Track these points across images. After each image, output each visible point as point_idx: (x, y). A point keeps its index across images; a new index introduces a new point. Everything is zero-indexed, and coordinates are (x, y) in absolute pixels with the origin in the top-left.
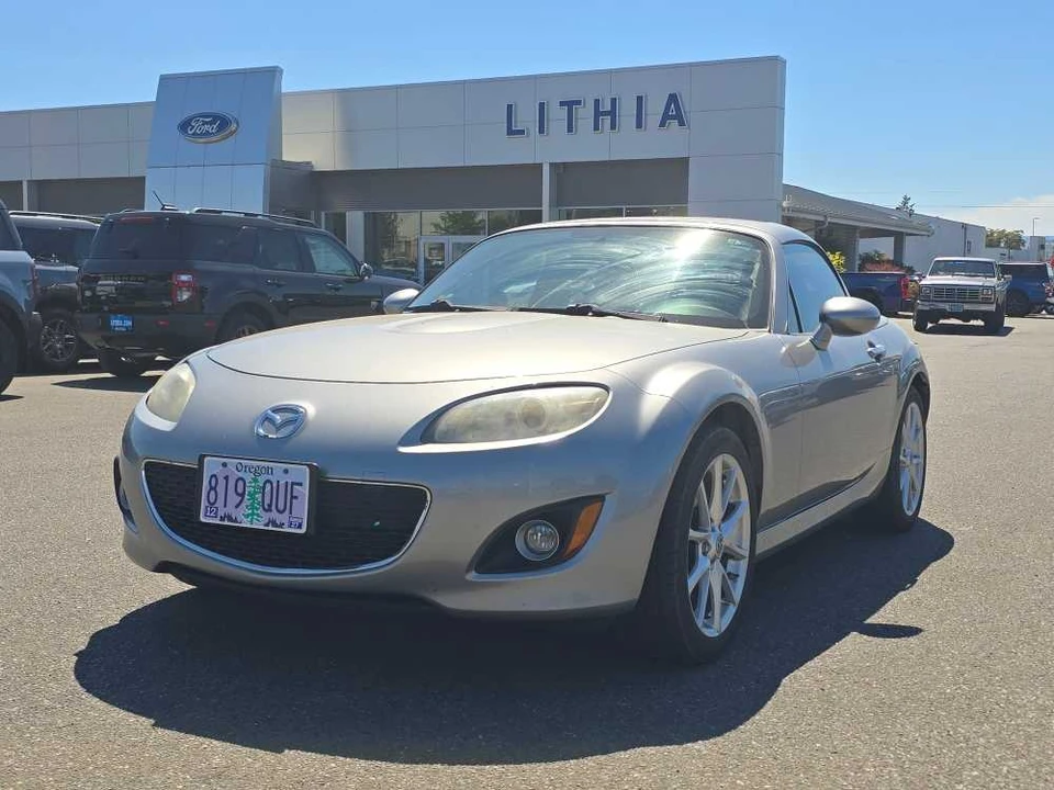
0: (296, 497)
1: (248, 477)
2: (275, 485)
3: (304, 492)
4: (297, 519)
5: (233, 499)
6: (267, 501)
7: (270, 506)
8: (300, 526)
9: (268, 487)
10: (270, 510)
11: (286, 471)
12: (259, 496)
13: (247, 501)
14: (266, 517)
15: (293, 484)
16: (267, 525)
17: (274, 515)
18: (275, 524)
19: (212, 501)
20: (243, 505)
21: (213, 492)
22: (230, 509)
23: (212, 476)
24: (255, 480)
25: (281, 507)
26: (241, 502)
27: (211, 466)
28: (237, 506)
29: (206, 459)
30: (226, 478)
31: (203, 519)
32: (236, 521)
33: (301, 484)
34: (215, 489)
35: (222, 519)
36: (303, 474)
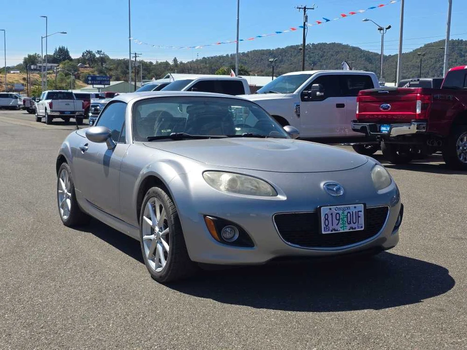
0: (359, 217)
1: (341, 212)
2: (351, 213)
3: (362, 214)
4: (360, 225)
5: (335, 222)
6: (349, 220)
7: (350, 222)
8: (362, 228)
9: (349, 214)
10: (350, 223)
11: (355, 207)
12: (345, 219)
13: (341, 222)
14: (349, 226)
15: (358, 212)
16: (350, 229)
17: (352, 225)
18: (352, 228)
19: (327, 224)
20: (340, 224)
21: (327, 221)
22: (335, 227)
23: (326, 214)
24: (343, 213)
25: (354, 222)
26: (338, 223)
27: (324, 210)
28: (337, 225)
29: (322, 208)
30: (332, 214)
31: (323, 233)
32: (337, 231)
33: (361, 211)
34: (327, 219)
35: (332, 231)
36: (361, 207)
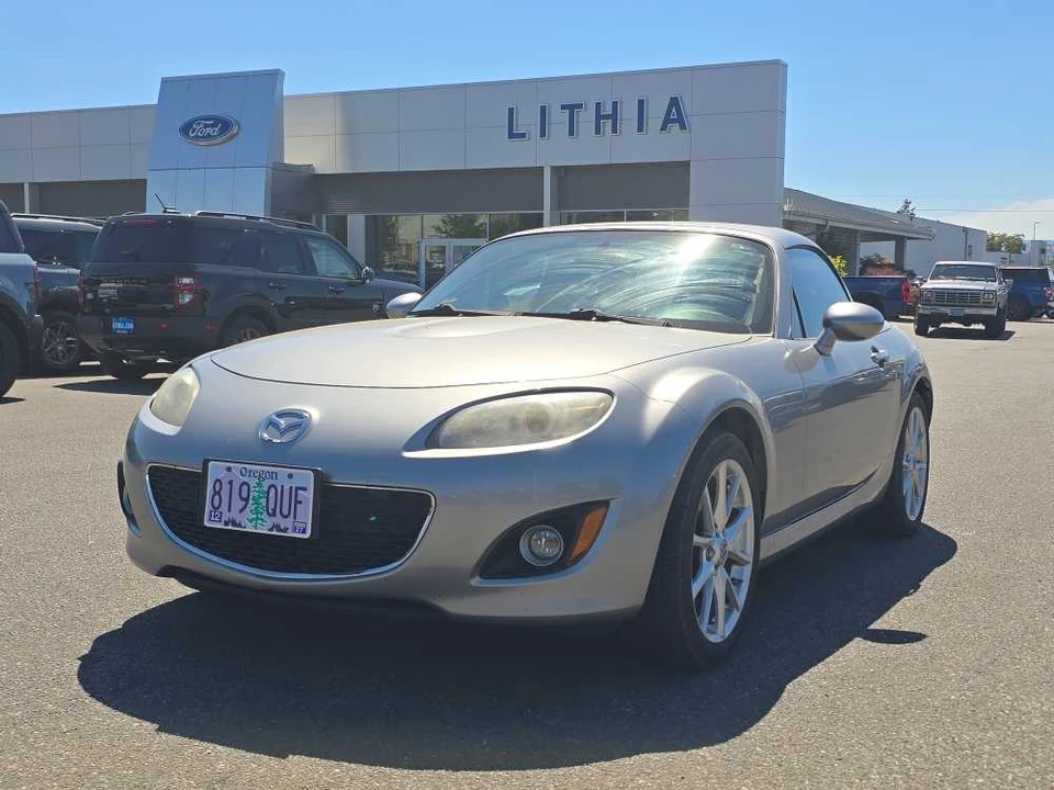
0: (300, 502)
1: (253, 482)
2: (279, 490)
3: (308, 497)
4: (301, 524)
5: (237, 504)
6: (271, 506)
7: (274, 510)
8: (304, 532)
9: (273, 490)
10: (274, 515)
11: (290, 476)
12: (263, 501)
13: (251, 506)
14: (270, 521)
15: (297, 488)
16: (271, 530)
17: (278, 519)
18: (279, 529)
19: (216, 505)
20: (248, 509)
21: (217, 497)
22: (235, 514)
23: (217, 480)
24: (259, 485)
25: (285, 512)
26: (245, 507)
27: (216, 470)
28: (241, 511)
29: (211, 464)
30: (231, 483)
31: (207, 524)
32: (240, 525)
33: (305, 489)
34: (219, 493)
35: (226, 524)
36: (307, 479)
